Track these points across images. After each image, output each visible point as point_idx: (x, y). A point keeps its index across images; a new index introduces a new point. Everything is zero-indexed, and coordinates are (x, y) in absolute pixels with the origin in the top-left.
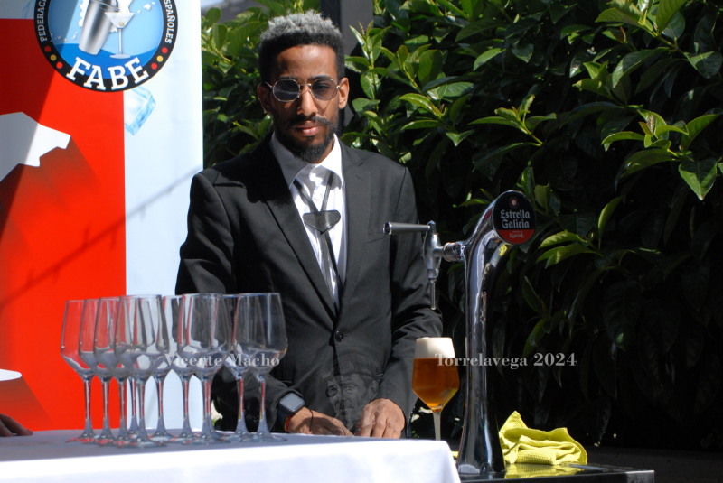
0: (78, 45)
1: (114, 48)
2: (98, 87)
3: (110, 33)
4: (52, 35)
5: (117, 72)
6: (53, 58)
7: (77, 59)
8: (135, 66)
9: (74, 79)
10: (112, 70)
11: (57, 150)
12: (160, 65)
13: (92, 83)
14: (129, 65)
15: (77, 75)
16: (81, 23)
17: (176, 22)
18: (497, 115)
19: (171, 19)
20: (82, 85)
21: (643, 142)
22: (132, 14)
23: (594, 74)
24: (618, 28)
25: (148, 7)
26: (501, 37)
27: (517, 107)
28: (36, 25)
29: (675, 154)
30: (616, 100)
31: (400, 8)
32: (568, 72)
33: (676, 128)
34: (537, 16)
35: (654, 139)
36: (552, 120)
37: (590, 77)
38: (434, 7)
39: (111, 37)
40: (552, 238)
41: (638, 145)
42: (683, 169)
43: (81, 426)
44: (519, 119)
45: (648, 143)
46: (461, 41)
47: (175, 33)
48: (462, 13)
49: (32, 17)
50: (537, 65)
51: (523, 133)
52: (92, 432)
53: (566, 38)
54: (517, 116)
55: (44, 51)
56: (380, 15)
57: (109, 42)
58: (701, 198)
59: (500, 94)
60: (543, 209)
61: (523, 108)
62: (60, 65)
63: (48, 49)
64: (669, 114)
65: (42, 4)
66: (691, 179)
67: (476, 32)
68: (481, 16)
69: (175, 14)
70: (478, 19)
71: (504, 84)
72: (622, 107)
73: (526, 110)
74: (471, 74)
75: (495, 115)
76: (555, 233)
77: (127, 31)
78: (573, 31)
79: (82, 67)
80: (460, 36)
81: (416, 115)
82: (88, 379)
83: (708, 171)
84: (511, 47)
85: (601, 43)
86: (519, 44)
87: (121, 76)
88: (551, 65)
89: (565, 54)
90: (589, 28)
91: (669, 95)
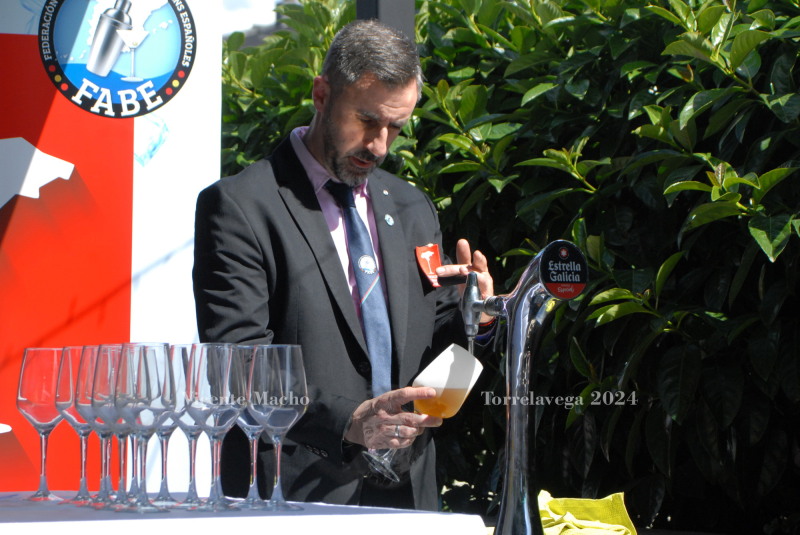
0: (85, 66)
1: (125, 71)
2: (106, 113)
3: (121, 53)
4: (57, 53)
5: (128, 97)
6: (58, 78)
7: (85, 80)
8: (148, 90)
9: (80, 102)
10: (122, 94)
11: (59, 181)
12: (176, 90)
13: (100, 108)
14: (142, 89)
15: (84, 98)
16: (90, 41)
17: (194, 44)
18: (546, 157)
19: (189, 40)
20: (89, 110)
21: (709, 194)
22: (146, 33)
23: (655, 118)
24: (685, 66)
25: (165, 25)
26: (555, 72)
27: (568, 149)
28: (40, 42)
29: (745, 208)
30: (679, 146)
31: (443, 38)
32: (626, 114)
33: (747, 180)
34: (596, 50)
35: (722, 191)
36: (607, 165)
37: (650, 122)
38: (481, 38)
39: (123, 57)
40: (604, 295)
41: (704, 197)
42: (754, 226)
43: (75, 486)
44: (570, 163)
45: (715, 196)
46: (509, 77)
47: (193, 55)
48: (511, 44)
49: (37, 33)
50: (593, 105)
51: (574, 178)
52: (87, 494)
53: (627, 76)
54: (568, 159)
55: (48, 72)
56: (421, 44)
57: (120, 63)
58: (772, 260)
59: (550, 135)
60: (595, 264)
61: (575, 150)
62: (64, 87)
63: (52, 68)
64: (740, 163)
65: (48, 18)
66: (760, 237)
67: (525, 67)
68: (533, 49)
69: (194, 34)
70: (529, 52)
71: (556, 123)
72: (686, 156)
73: (578, 153)
74: (519, 110)
75: (543, 157)
76: (608, 289)
77: (139, 52)
78: (633, 68)
79: (89, 89)
80: (509, 71)
81: (457, 157)
82: (84, 435)
83: (781, 229)
84: (565, 82)
85: (666, 81)
86: (574, 80)
87: (133, 101)
88: (608, 105)
89: (624, 92)
90: (653, 65)
91: (741, 141)
